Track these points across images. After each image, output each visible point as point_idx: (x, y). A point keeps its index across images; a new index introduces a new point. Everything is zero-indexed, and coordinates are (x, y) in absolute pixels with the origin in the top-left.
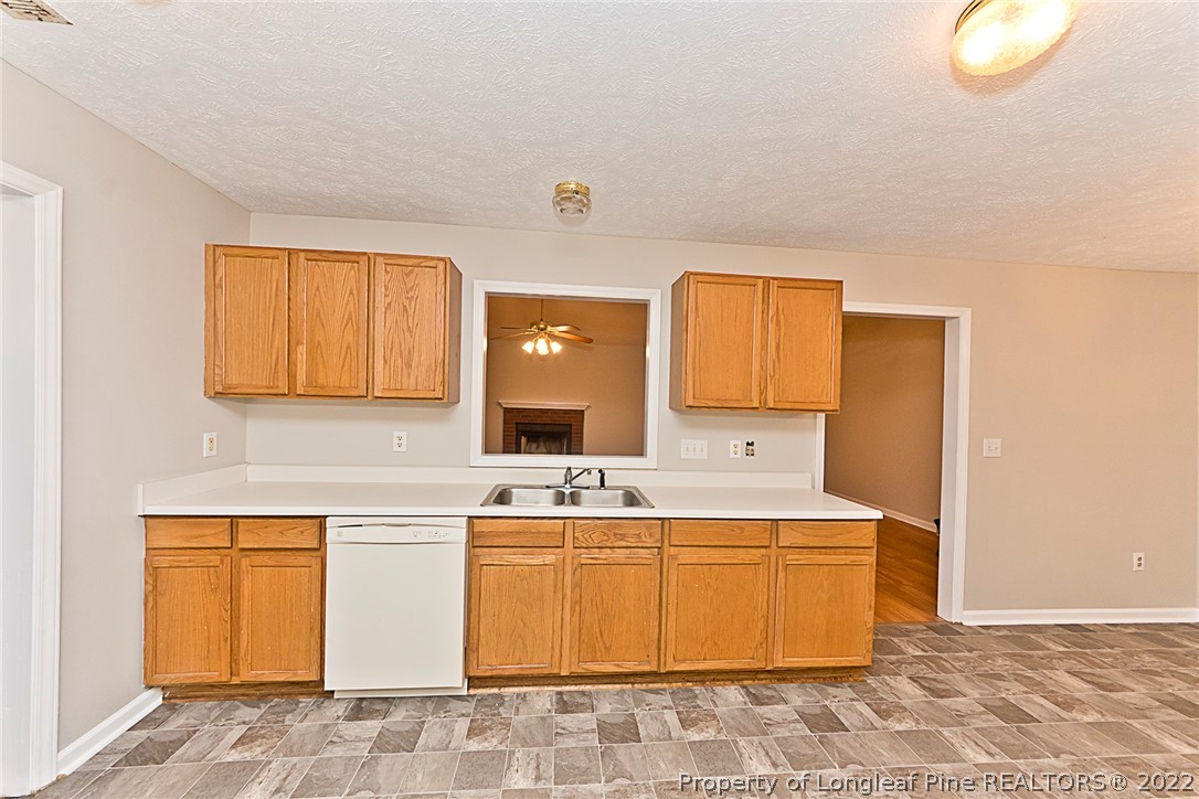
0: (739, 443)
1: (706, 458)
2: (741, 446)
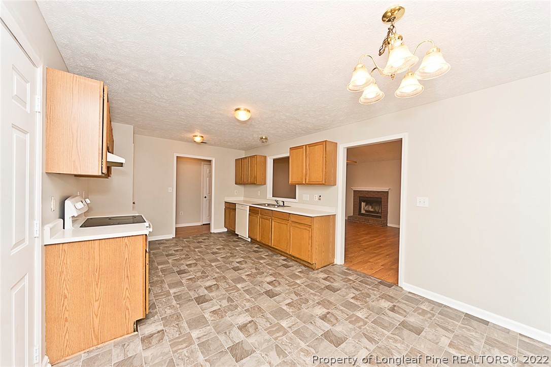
1: (308, 199)
2: (317, 197)
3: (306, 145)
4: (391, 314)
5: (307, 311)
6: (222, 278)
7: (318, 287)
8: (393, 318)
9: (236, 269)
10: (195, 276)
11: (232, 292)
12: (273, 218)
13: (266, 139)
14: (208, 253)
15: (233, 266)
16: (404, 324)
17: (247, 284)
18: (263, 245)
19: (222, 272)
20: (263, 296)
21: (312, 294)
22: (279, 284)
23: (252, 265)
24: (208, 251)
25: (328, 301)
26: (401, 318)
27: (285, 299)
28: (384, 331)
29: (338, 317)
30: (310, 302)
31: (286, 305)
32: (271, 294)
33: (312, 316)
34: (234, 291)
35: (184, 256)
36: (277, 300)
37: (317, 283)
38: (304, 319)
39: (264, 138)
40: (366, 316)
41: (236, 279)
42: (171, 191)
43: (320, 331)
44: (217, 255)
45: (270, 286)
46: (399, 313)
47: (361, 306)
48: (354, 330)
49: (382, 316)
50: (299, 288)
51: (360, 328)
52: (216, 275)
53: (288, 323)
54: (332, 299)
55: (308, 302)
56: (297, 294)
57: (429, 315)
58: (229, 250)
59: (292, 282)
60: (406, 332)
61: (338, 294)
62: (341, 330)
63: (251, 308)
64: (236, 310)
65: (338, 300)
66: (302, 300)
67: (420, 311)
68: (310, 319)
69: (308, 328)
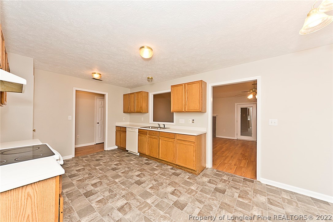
0: (191, 120)
1: (184, 123)
2: (191, 121)
3: (185, 84)
4: (209, 184)
5: (162, 190)
6: (104, 176)
7: (168, 174)
8: (211, 187)
9: (114, 169)
10: (84, 177)
11: (112, 185)
12: (160, 137)
13: (152, 79)
14: (93, 160)
15: (112, 167)
16: (216, 190)
17: (123, 179)
18: (150, 158)
19: (104, 173)
20: (134, 185)
21: (165, 179)
22: (144, 175)
23: (125, 165)
24: (93, 159)
25: (175, 182)
26: (214, 186)
27: (148, 185)
28: (207, 195)
29: (181, 191)
30: (164, 184)
31: (149, 188)
32: (139, 183)
33: (166, 193)
34: (114, 184)
35: (74, 164)
36: (143, 186)
37: (167, 172)
38: (161, 196)
39: (150, 78)
40: (196, 188)
41: (114, 176)
42: (71, 119)
43: (171, 202)
44: (99, 161)
45: (138, 178)
46: (213, 183)
47: (193, 182)
48: (191, 197)
49: (205, 187)
50: (157, 176)
51: (194, 196)
52: (100, 175)
53: (152, 200)
54: (177, 181)
55: (163, 184)
56: (155, 180)
57: (228, 182)
58: (109, 157)
59: (152, 174)
60: (218, 193)
61: (180, 177)
62: (183, 199)
63: (126, 194)
64: (116, 197)
65: (180, 181)
66: (159, 184)
67: (223, 181)
68: (165, 196)
69: (164, 201)
